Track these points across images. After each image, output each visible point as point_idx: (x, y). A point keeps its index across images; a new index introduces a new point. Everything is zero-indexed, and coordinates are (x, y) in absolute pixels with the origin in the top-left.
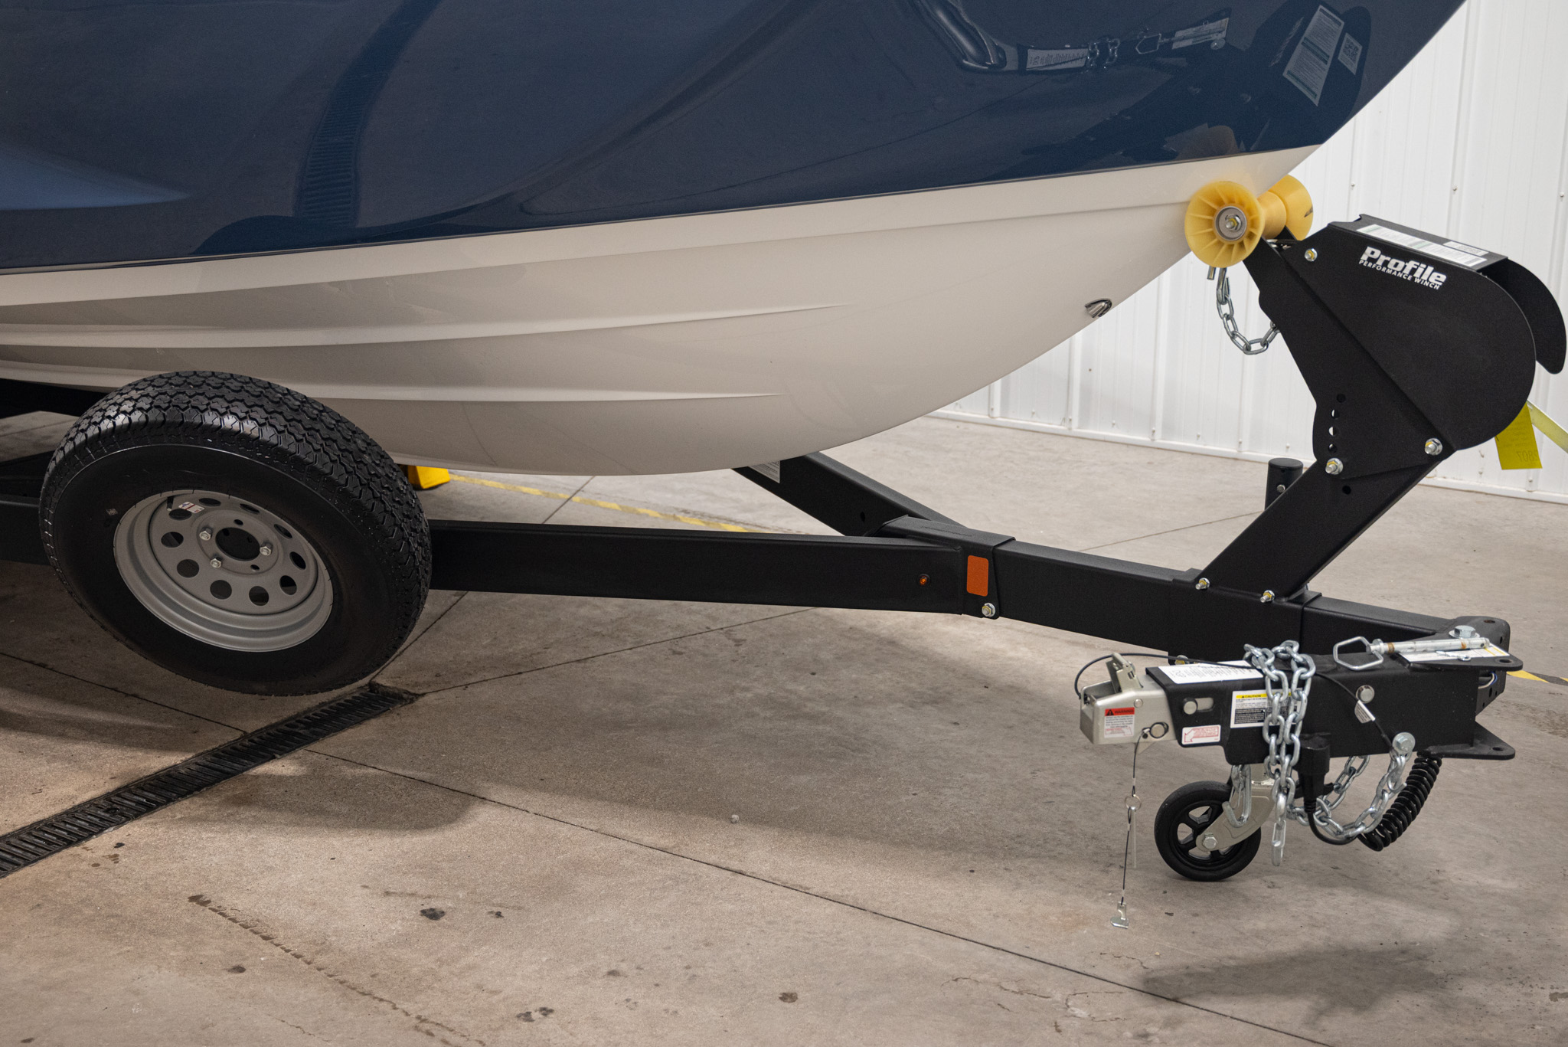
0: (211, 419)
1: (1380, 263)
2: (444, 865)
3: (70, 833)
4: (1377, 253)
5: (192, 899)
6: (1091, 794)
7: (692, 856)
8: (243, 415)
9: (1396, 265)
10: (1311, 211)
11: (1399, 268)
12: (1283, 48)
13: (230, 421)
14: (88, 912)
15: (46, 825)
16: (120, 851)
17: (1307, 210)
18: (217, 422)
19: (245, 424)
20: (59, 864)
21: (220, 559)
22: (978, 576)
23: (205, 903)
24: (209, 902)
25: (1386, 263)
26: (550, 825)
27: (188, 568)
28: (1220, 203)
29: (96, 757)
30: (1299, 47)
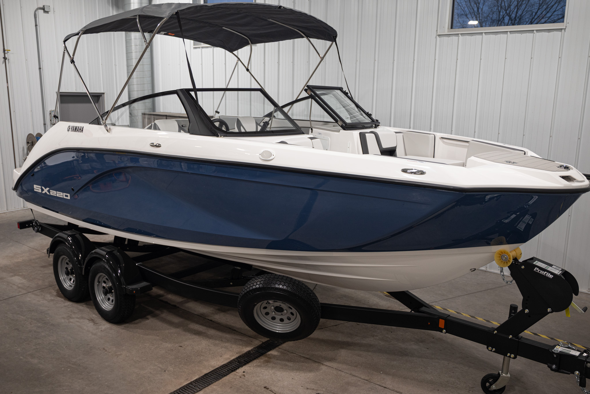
0: (277, 286)
1: (538, 271)
2: (318, 382)
3: (232, 368)
4: (538, 269)
5: (265, 387)
6: (463, 370)
7: (373, 382)
8: (283, 285)
9: (542, 272)
10: (521, 254)
11: (543, 273)
12: (518, 222)
13: (281, 286)
14: (243, 389)
15: (226, 365)
16: (244, 374)
17: (521, 253)
18: (278, 287)
19: (284, 287)
20: (232, 376)
21: (274, 312)
22: (442, 323)
23: (268, 389)
24: (268, 388)
25: (540, 271)
26: (339, 372)
27: (267, 314)
28: (502, 253)
29: (231, 347)
30: (521, 222)
